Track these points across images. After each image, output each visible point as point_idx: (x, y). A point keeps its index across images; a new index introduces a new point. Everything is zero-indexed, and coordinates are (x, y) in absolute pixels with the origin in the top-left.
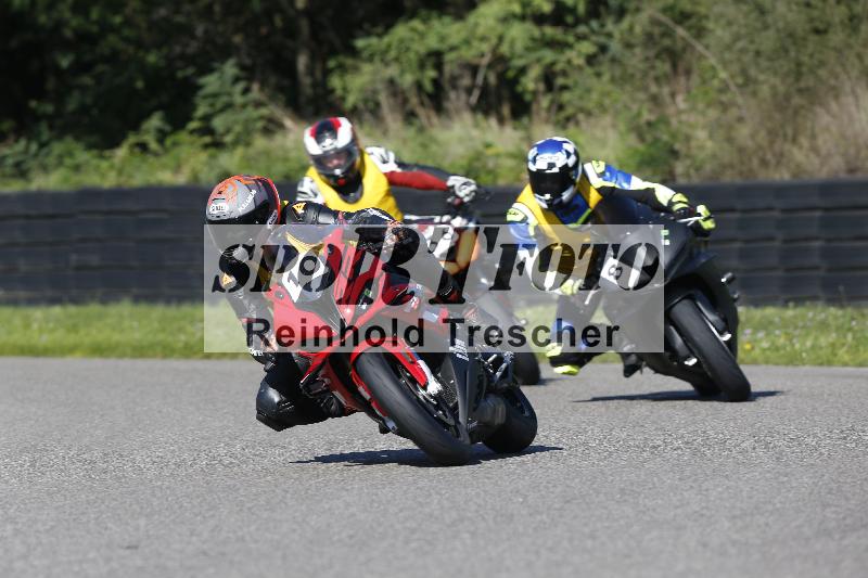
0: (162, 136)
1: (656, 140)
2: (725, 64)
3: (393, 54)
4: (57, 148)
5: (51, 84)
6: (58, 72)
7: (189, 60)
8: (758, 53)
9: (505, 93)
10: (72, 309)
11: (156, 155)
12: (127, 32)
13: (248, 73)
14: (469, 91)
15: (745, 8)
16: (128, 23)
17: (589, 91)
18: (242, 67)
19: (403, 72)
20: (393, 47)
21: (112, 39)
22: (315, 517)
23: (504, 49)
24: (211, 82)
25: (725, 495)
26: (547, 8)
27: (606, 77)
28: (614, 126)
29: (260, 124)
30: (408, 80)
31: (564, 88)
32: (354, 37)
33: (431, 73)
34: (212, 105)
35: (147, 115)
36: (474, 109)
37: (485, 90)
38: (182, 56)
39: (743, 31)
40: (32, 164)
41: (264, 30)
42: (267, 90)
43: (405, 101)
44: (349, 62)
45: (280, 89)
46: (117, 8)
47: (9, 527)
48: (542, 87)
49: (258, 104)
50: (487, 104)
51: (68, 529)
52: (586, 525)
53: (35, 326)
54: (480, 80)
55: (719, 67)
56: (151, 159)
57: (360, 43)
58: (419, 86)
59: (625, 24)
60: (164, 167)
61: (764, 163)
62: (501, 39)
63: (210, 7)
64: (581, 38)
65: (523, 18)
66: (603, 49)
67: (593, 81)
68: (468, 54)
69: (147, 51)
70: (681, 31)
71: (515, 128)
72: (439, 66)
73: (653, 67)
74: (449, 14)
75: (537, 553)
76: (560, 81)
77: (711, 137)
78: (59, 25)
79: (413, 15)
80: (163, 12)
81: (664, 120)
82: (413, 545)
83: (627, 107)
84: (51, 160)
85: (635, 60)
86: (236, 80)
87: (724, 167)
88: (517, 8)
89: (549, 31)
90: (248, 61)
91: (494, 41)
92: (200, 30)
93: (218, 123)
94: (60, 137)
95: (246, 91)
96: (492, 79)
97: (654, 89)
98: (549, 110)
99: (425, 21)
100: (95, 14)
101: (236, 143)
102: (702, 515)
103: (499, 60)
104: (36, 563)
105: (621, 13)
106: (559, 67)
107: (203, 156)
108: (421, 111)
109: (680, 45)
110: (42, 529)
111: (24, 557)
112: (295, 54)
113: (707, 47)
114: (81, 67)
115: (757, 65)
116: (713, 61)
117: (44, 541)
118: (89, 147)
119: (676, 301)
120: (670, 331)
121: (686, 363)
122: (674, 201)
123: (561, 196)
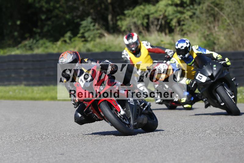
0: (70, 39)
1: (210, 40)
2: (229, 18)
3: (135, 15)
4: (41, 42)
5: (39, 23)
6: (42, 20)
7: (78, 17)
8: (238, 15)
9: (167, 26)
10: (45, 87)
11: (69, 44)
12: (61, 9)
13: (95, 20)
14: (157, 26)
15: (234, 2)
16: (61, 6)
17: (190, 26)
18: (93, 19)
19: (138, 21)
20: (135, 13)
21: (57, 11)
22: (113, 146)
23: (167, 14)
24: (84, 23)
25: (229, 140)
26: (179, 2)
27: (195, 22)
28: (197, 36)
29: (98, 35)
30: (139, 22)
31: (183, 25)
32: (124, 10)
33: (146, 21)
34: (84, 30)
35: (66, 32)
36: (158, 31)
37: (161, 26)
38: (76, 16)
39: (234, 9)
40: (34, 46)
41: (99, 8)
42: (100, 25)
43: (139, 29)
44: (123, 17)
45: (104, 25)
46: (58, 2)
47: (28, 149)
48: (177, 24)
49: (98, 29)
50: (161, 29)
51: (44, 149)
52: (190, 148)
53: (35, 92)
54: (160, 23)
55: (227, 19)
56: (67, 45)
57: (126, 12)
58: (142, 24)
59: (201, 7)
60: (71, 47)
61: (240, 46)
62: (165, 11)
63: (84, 2)
64: (188, 10)
65: (172, 5)
66: (194, 14)
67: (191, 23)
68: (156, 15)
69: (66, 14)
70: (216, 9)
71: (170, 36)
72: (148, 19)
73: (208, 19)
74: (151, 4)
75: (176, 156)
76: (182, 23)
77: (225, 38)
78: (42, 7)
79: (141, 4)
80: (71, 3)
81: (212, 34)
82: (141, 154)
83: (201, 30)
84: (39, 45)
85: (203, 17)
86: (91, 23)
87: (228, 47)
88: (170, 2)
89: (179, 9)
90: (94, 17)
91: (163, 11)
92: (81, 8)
93: (86, 35)
94: (42, 38)
95: (94, 26)
96: (163, 22)
97: (209, 25)
98: (179, 31)
99: (144, 6)
100: (52, 4)
101: (91, 40)
102: (222, 146)
103: (165, 17)
104: (35, 158)
105: (199, 4)
106: (182, 19)
107: (82, 44)
108: (143, 31)
109: (216, 13)
110: (37, 149)
111: (32, 157)
112: (108, 15)
113: (224, 13)
114: (48, 19)
115: (238, 19)
116: (225, 17)
117: (38, 153)
118: (50, 41)
119: (218, 86)
120: (216, 95)
121: (221, 104)
122: (218, 57)
123: (185, 56)
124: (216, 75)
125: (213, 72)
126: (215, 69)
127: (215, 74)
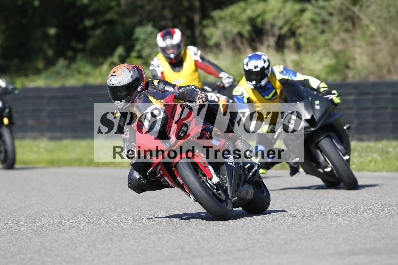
55: (370, 25)
61: (389, 71)
73: (343, 25)
87: (370, 73)
97: (343, 36)
116: (366, 22)
119: (322, 138)
120: (317, 153)
121: (326, 170)
122: (321, 86)
123: (261, 82)
124: (320, 119)
125: (314, 113)
126: (318, 107)
127: (317, 117)
